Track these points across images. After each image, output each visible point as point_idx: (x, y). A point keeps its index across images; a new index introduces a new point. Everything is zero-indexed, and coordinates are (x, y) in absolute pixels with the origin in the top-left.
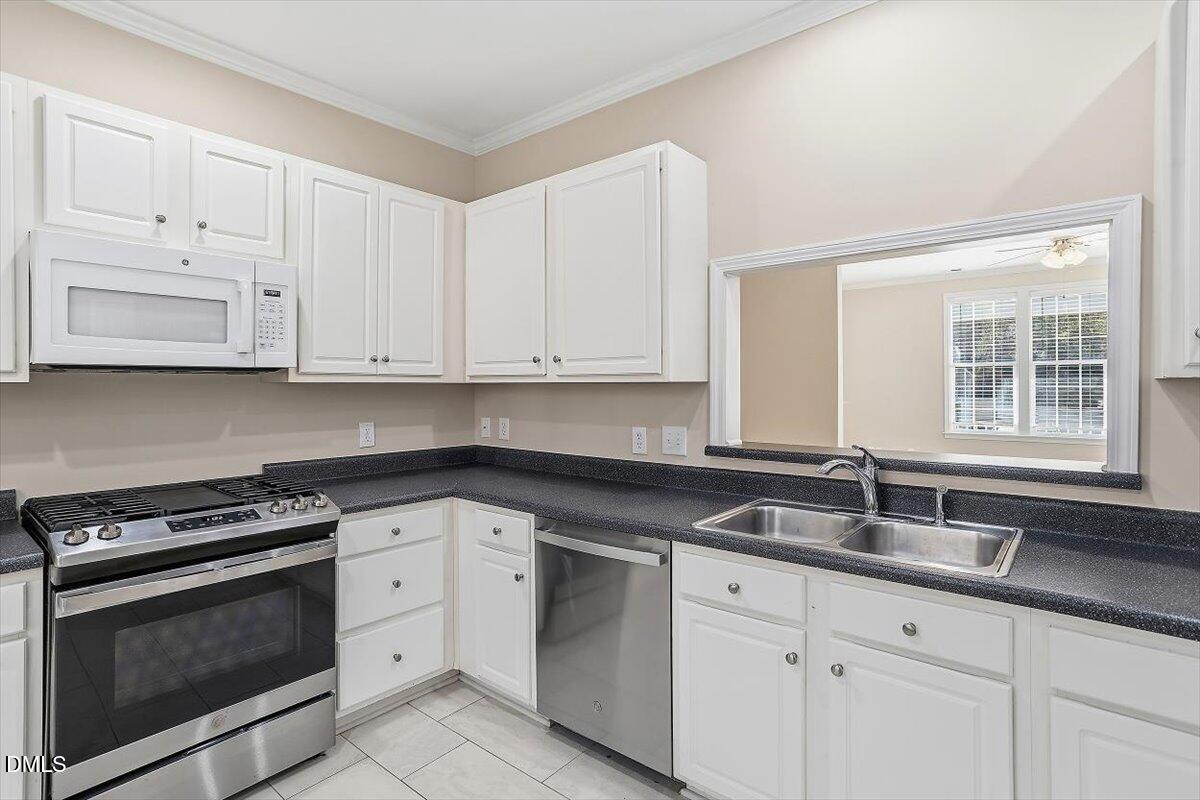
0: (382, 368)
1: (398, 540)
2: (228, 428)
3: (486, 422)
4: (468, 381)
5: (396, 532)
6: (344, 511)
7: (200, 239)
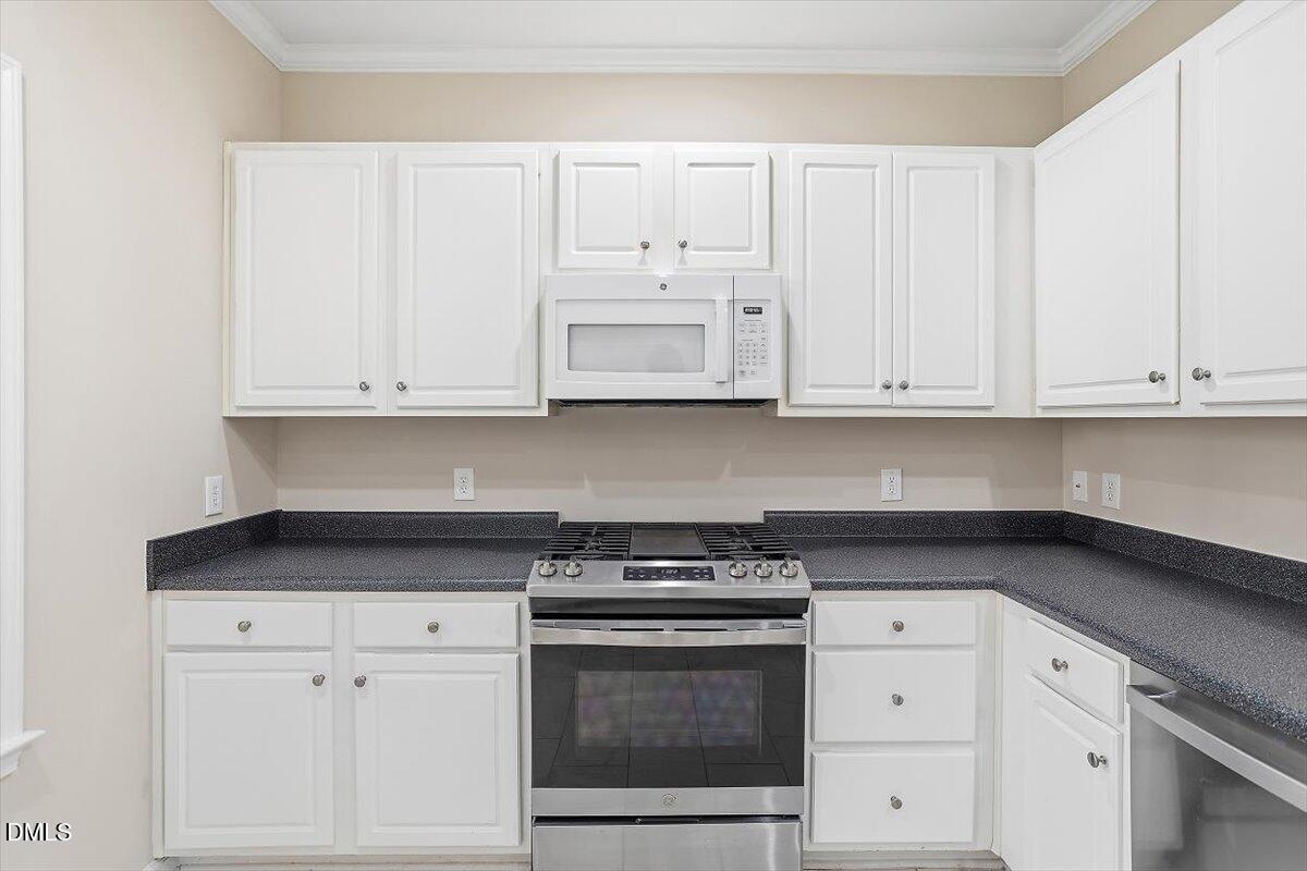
0: (900, 398)
1: (900, 638)
2: (729, 466)
3: (1081, 477)
4: (1039, 414)
5: (899, 627)
6: (816, 587)
7: (682, 261)
